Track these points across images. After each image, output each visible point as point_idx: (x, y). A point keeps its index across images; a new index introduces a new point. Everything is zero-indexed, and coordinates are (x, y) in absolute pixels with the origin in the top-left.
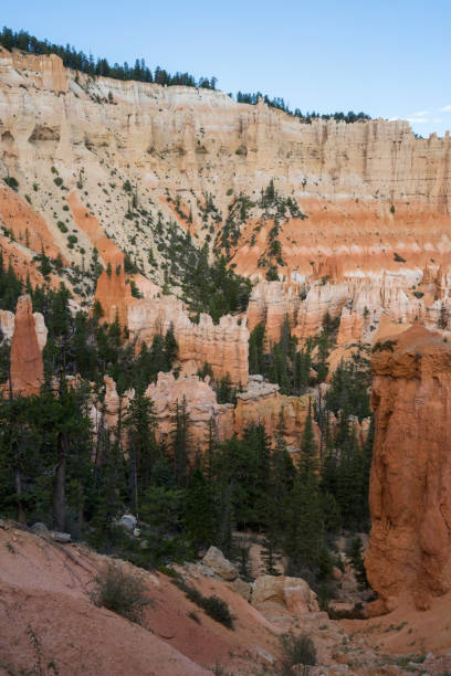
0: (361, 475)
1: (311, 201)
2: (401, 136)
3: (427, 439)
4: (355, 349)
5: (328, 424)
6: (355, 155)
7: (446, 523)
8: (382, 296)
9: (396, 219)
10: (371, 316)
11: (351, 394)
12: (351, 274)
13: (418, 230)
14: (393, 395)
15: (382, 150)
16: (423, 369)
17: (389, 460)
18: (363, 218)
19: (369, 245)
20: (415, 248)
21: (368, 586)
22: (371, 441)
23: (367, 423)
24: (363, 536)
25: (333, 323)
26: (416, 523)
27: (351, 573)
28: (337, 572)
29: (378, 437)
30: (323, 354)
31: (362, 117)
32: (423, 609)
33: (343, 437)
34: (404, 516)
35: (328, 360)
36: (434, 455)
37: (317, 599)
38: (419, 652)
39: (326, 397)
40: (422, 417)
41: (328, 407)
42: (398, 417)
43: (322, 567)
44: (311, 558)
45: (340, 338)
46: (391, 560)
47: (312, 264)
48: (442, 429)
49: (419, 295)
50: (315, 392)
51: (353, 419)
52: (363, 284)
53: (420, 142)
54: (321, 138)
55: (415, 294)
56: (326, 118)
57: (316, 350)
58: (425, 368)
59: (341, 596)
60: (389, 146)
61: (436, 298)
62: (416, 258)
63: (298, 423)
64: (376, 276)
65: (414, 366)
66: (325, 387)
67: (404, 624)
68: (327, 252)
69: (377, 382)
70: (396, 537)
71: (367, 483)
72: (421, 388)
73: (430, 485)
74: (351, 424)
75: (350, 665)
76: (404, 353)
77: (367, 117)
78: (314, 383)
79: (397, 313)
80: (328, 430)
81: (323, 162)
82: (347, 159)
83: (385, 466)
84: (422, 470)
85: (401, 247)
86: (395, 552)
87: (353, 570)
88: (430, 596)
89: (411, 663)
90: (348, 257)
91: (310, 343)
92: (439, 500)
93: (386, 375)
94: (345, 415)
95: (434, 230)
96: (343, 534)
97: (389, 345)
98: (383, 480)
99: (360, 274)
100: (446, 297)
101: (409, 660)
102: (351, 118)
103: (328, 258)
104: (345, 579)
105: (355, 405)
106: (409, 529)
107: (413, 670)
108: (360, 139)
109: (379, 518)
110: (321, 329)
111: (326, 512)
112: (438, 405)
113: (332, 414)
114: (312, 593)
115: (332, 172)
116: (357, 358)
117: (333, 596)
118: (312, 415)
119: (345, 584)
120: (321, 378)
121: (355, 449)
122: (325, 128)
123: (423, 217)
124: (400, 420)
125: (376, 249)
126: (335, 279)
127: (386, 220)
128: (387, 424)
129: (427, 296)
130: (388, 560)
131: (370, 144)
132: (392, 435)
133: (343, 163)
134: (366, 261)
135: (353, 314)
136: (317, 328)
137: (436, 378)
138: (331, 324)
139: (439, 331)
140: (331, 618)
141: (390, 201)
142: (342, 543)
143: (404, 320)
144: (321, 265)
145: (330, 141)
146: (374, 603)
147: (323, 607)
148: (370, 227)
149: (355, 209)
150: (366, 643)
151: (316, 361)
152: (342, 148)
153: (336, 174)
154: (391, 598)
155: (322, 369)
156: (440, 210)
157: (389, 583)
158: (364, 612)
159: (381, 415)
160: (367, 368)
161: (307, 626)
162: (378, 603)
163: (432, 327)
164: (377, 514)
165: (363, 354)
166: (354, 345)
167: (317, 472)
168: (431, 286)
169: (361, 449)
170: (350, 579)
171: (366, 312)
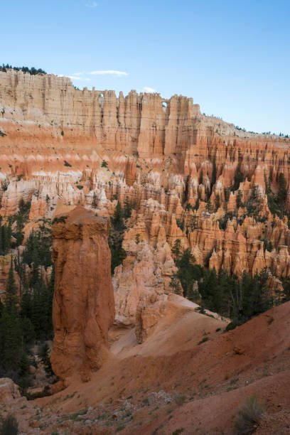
0: (47, 304)
1: (9, 124)
2: (65, 86)
3: (87, 276)
4: (41, 223)
5: (24, 272)
6: (37, 96)
7: (99, 326)
8: (57, 188)
9: (65, 139)
10: (51, 201)
11: (40, 252)
12: (37, 174)
13: (78, 146)
14: (66, 251)
15: (54, 95)
16: (83, 233)
17: (65, 292)
18: (44, 138)
19: (48, 155)
20: (77, 158)
21: (53, 374)
22: (53, 281)
23: (50, 269)
24: (49, 342)
25: (26, 206)
26: (81, 329)
27: (42, 367)
28: (32, 368)
29: (58, 278)
30: (21, 226)
31: (41, 72)
32: (87, 381)
33: (35, 280)
34: (75, 326)
35: (23, 230)
36: (92, 286)
37: (19, 389)
38: (84, 408)
39: (23, 255)
40: (84, 263)
41: (24, 261)
42: (69, 264)
43: (22, 367)
44: (15, 363)
45: (31, 215)
46: (66, 354)
47: (10, 166)
48: (96, 270)
49: (80, 188)
50: (15, 252)
51: (41, 268)
52: (45, 180)
53: (77, 92)
54: (13, 83)
55: (78, 187)
56: (16, 69)
57: (15, 224)
58: (85, 232)
59: (36, 383)
60: (58, 92)
61: (90, 190)
62: (78, 164)
63: (3, 273)
64: (53, 175)
65: (78, 232)
66: (22, 248)
67: (76, 392)
68: (20, 159)
69: (56, 243)
70: (70, 340)
71: (51, 308)
72: (83, 246)
73: (89, 304)
74: (39, 271)
75: (41, 427)
76: (71, 224)
77: (44, 72)
78: (14, 246)
79: (67, 198)
80: (25, 276)
81: (16, 99)
82: (32, 98)
83: (62, 296)
84: (85, 296)
85: (68, 157)
86: (69, 350)
87: (43, 366)
88: (90, 372)
89: (79, 416)
90: (35, 163)
91: (11, 220)
92: (94, 313)
93: (61, 238)
94: (36, 266)
95: (88, 147)
96: (36, 344)
97: (62, 219)
98: (61, 305)
99: (43, 174)
100: (96, 189)
101: (78, 414)
102: (33, 72)
103: (22, 163)
104: (39, 372)
105: (42, 258)
106: (77, 334)
107: (80, 420)
108: (40, 86)
109: (59, 330)
110: (18, 210)
111: (25, 330)
112: (93, 255)
113: (27, 266)
114: (16, 386)
115: (22, 106)
116: (42, 228)
117: (30, 385)
118: (14, 267)
119: (38, 375)
120: (19, 242)
121: (43, 287)
122: (16, 76)
123: (81, 139)
124: (71, 266)
125: (53, 158)
126: (27, 177)
127: (59, 140)
128: (62, 270)
129: (85, 188)
130: (65, 355)
131: (47, 90)
132: (66, 276)
133: (29, 101)
134: (47, 165)
135: (40, 200)
136: (16, 209)
137: (91, 238)
138: (25, 206)
139: (93, 209)
140: (28, 400)
141: (61, 128)
142: (35, 349)
143: (72, 203)
144: (17, 167)
145: (20, 86)
146: (56, 384)
147: (23, 394)
148: (48, 144)
149: (38, 132)
150: (51, 411)
151: (15, 231)
152: (29, 91)
153: (25, 108)
154: (67, 379)
155: (20, 237)
156: (91, 134)
157: (66, 369)
158: (51, 391)
159: (59, 263)
160: (49, 235)
161: (12, 409)
162: (59, 383)
163: (88, 207)
164: (58, 327)
165: (47, 226)
166: (40, 220)
167: (18, 305)
168: (87, 182)
169: (47, 287)
170: (41, 372)
171: (48, 198)
